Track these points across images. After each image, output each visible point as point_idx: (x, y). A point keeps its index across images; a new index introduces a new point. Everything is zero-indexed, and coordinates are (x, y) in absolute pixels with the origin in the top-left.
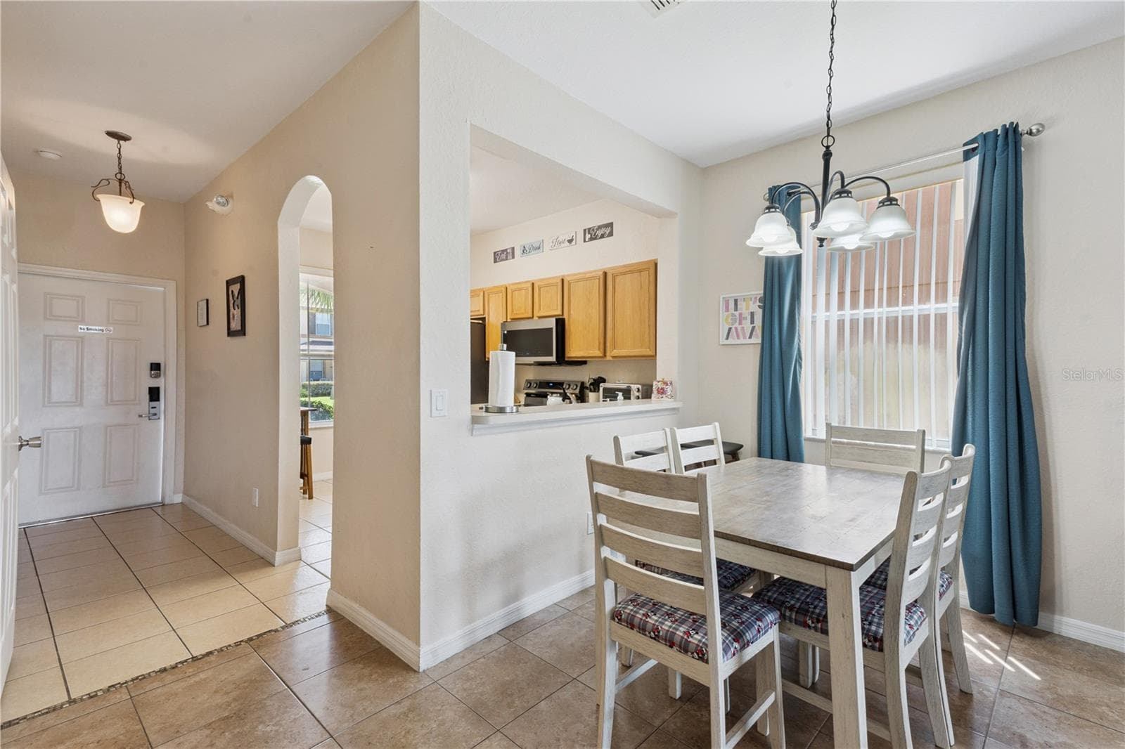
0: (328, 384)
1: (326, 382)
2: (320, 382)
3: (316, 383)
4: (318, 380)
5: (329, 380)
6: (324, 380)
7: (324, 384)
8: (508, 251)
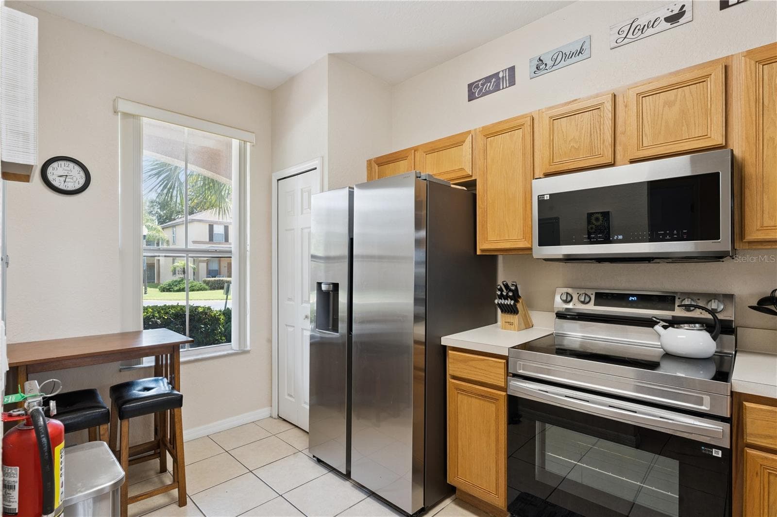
0: (222, 280)
1: (221, 279)
2: (217, 279)
3: (213, 279)
4: (215, 277)
5: (223, 277)
6: (220, 277)
7: (220, 280)
8: (501, 75)
